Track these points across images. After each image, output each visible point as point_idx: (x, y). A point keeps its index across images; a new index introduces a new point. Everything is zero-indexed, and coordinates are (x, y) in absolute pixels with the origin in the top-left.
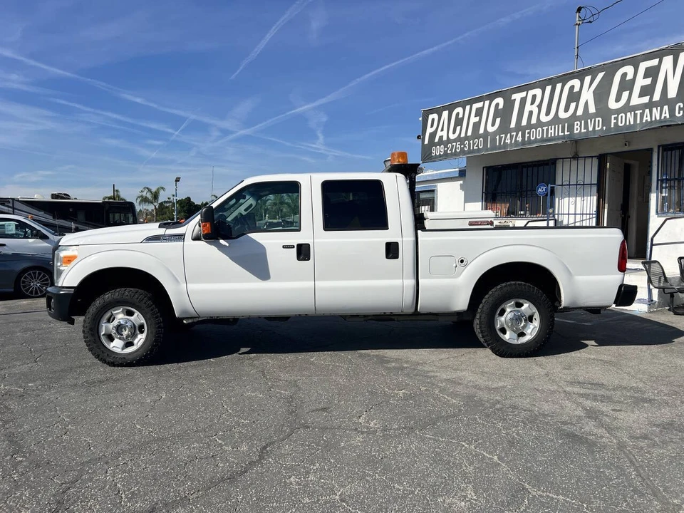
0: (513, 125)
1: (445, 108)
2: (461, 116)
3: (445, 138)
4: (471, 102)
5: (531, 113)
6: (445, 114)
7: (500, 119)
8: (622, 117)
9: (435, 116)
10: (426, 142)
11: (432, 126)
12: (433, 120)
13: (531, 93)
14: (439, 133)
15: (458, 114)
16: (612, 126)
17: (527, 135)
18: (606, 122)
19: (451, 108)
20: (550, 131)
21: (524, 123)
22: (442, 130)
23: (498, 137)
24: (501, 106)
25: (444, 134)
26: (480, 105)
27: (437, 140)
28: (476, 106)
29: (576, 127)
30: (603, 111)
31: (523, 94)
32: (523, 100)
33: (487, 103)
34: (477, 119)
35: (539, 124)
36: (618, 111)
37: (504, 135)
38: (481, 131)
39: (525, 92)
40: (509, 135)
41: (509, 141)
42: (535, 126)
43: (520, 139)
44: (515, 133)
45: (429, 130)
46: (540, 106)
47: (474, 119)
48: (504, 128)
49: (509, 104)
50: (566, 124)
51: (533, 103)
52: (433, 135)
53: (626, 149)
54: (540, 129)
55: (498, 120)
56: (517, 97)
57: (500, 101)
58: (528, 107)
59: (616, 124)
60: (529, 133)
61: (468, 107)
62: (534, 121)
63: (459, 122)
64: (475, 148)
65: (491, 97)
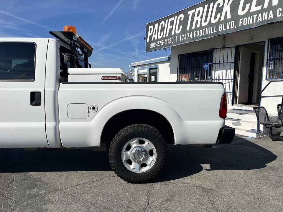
0: (188, 29)
1: (156, 22)
2: (163, 26)
3: (156, 39)
4: (168, 18)
5: (197, 21)
6: (157, 25)
7: (182, 26)
8: (245, 19)
9: (152, 27)
10: (148, 41)
11: (150, 33)
12: (151, 29)
13: (197, 10)
14: (154, 36)
15: (162, 25)
16: (240, 26)
17: (195, 34)
18: (236, 23)
19: (159, 22)
20: (206, 31)
21: (194, 27)
22: (155, 34)
23: (180, 36)
24: (182, 19)
25: (156, 36)
26: (172, 19)
27: (152, 40)
28: (171, 20)
29: (220, 28)
30: (235, 17)
31: (193, 11)
32: (193, 14)
33: (176, 17)
34: (171, 27)
35: (201, 27)
36: (243, 16)
37: (183, 35)
38: (173, 34)
39: (195, 10)
40: (186, 34)
41: (185, 38)
42: (199, 29)
43: (191, 37)
44: (189, 34)
45: (149, 34)
46: (201, 17)
47: (170, 27)
48: (184, 31)
49: (186, 17)
50: (215, 26)
51: (198, 15)
52: (151, 37)
53: (250, 42)
54: (201, 30)
55: (181, 27)
56: (190, 13)
57: (182, 16)
58: (196, 18)
59: (242, 24)
60: (196, 33)
61: (167, 21)
62: (198, 26)
63: (162, 29)
64: (170, 43)
65: (178, 14)
